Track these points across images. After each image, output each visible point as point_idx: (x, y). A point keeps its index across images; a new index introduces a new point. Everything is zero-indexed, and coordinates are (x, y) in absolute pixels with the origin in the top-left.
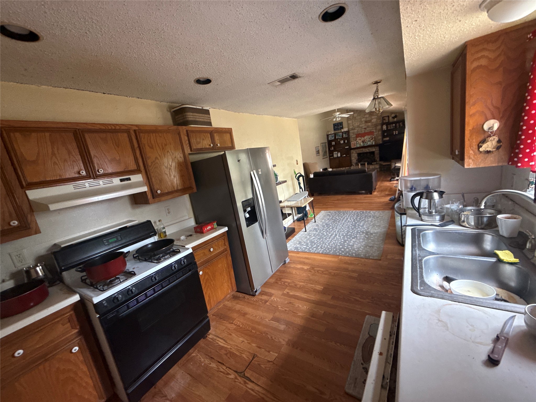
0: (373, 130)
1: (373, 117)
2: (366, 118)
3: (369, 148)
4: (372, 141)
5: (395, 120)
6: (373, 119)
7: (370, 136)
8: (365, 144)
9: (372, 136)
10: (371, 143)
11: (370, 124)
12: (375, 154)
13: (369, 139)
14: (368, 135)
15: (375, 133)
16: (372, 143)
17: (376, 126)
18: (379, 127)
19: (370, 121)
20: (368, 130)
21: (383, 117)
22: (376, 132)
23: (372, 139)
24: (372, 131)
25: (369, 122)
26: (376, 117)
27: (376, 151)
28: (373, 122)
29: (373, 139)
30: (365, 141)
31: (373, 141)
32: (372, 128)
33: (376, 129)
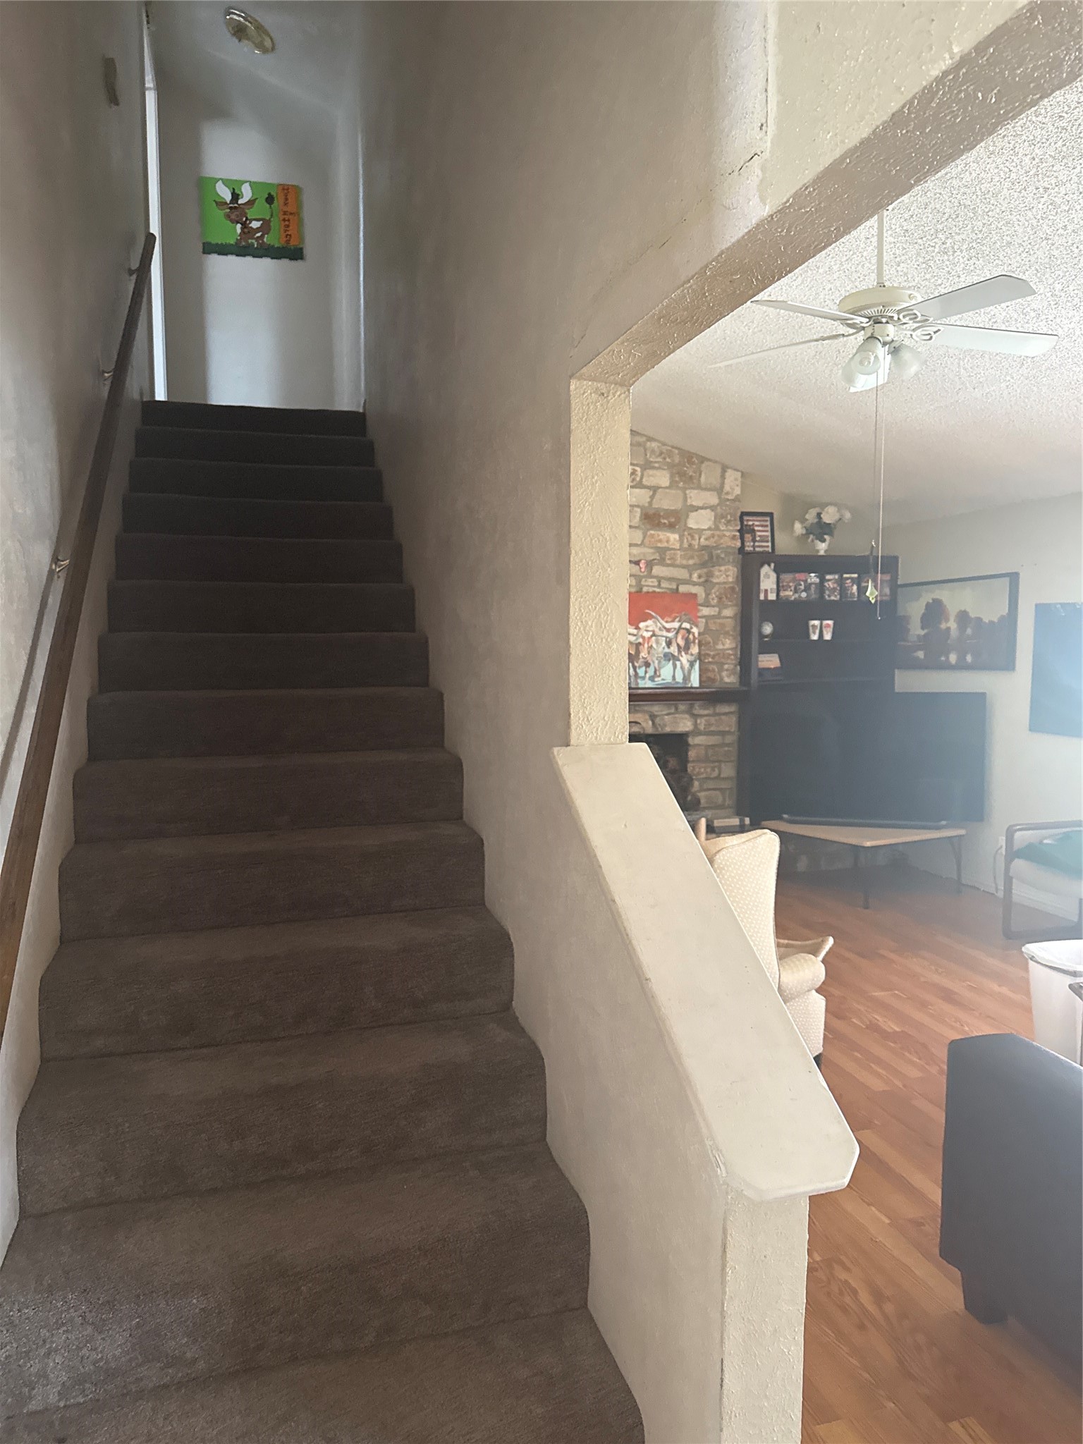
0: (688, 582)
1: (696, 497)
2: (655, 489)
3: (656, 708)
4: (684, 659)
5: (822, 548)
6: (696, 509)
7: (676, 625)
8: (641, 672)
9: (686, 625)
10: (679, 678)
11: (672, 538)
12: (692, 754)
13: (669, 644)
14: (665, 613)
15: (705, 611)
16: (687, 678)
17: (708, 558)
18: (727, 574)
19: (673, 521)
20: (660, 579)
21: (743, 514)
22: (707, 604)
23: (687, 648)
24: (683, 589)
25: (671, 527)
26: (713, 499)
27: (697, 732)
28: (692, 533)
29: (695, 650)
30: (643, 654)
31: (692, 664)
32: (690, 569)
33: (707, 583)
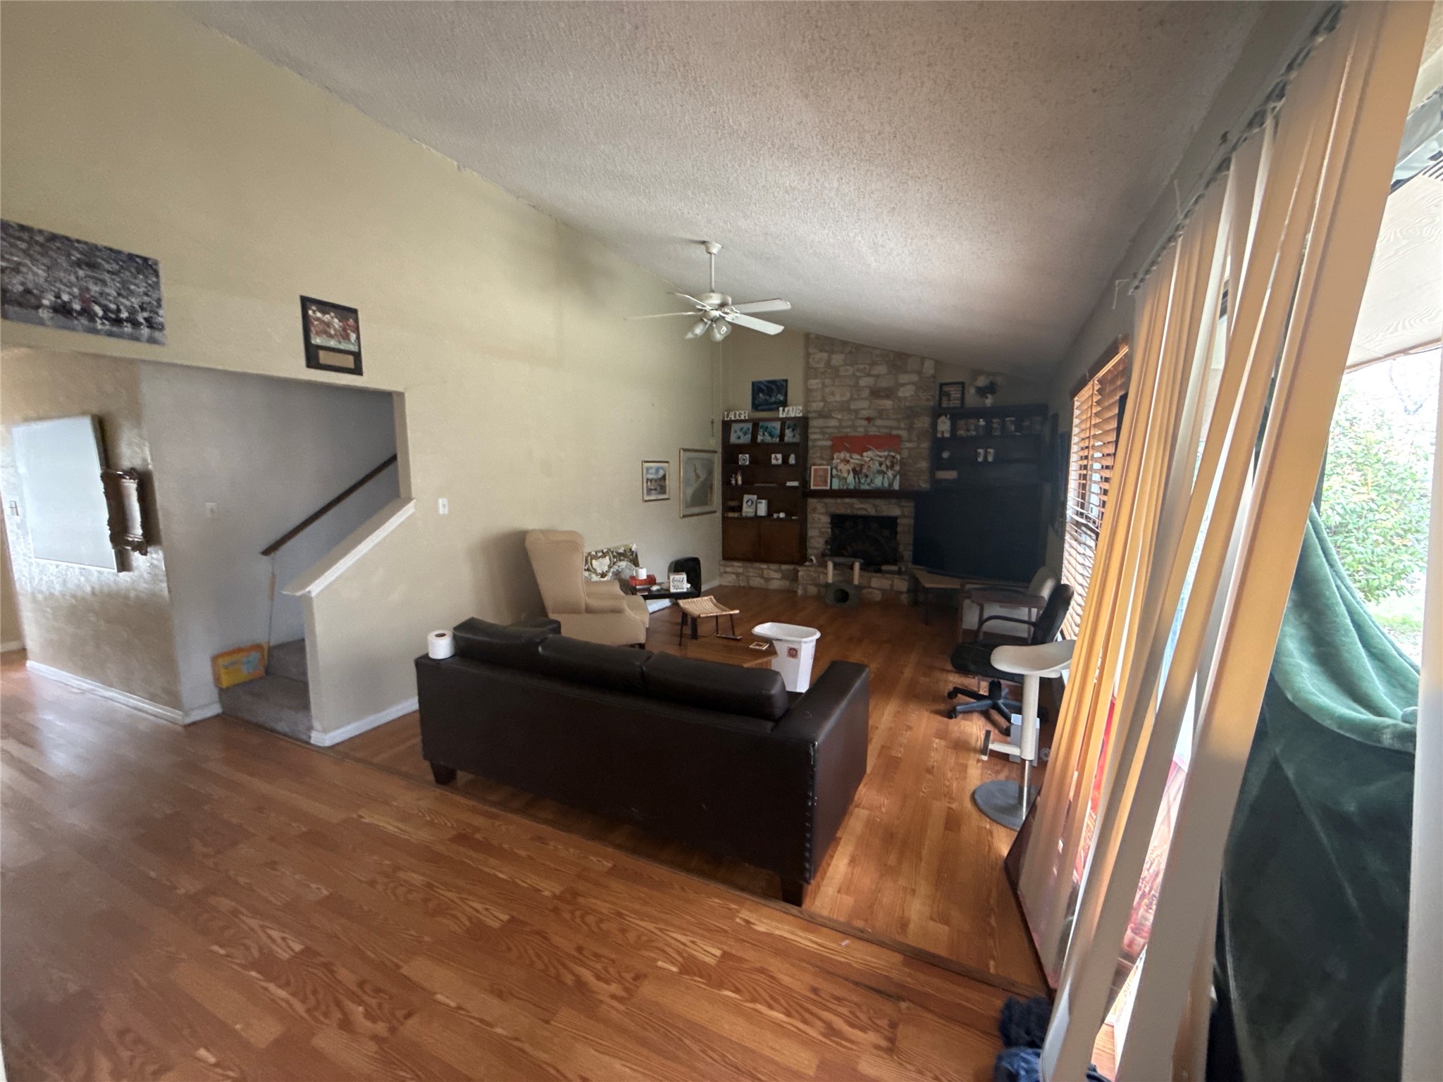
0: (899, 428)
1: (904, 378)
2: (877, 376)
3: (878, 502)
4: (890, 473)
5: (989, 401)
6: (903, 385)
7: (886, 453)
8: (863, 481)
9: (893, 454)
10: (886, 485)
11: (888, 403)
12: (899, 529)
13: (881, 464)
14: (878, 447)
15: (908, 445)
16: (891, 484)
17: (910, 414)
18: (923, 422)
19: (889, 393)
20: (879, 427)
21: (942, 385)
22: (910, 441)
23: (892, 467)
24: (894, 432)
25: (887, 397)
26: (915, 378)
27: (903, 516)
28: (900, 399)
29: (897, 468)
30: (865, 470)
31: (895, 476)
32: (897, 420)
33: (910, 428)
